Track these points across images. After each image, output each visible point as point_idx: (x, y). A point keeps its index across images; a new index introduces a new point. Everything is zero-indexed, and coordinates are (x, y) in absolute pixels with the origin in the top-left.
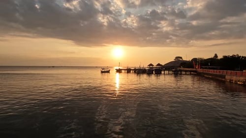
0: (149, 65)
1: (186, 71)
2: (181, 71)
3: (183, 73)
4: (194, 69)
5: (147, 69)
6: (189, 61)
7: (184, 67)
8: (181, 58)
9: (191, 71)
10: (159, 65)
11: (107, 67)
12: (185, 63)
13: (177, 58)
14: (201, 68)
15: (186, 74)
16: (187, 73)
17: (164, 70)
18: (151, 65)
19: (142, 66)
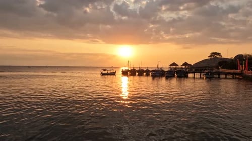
0: (171, 65)
1: (227, 74)
2: (219, 73)
3: (223, 76)
4: (239, 71)
5: (166, 70)
6: (231, 60)
7: (223, 68)
8: (219, 54)
9: (233, 74)
10: (186, 64)
11: (112, 67)
12: (226, 62)
13: (213, 54)
14: (249, 70)
15: (226, 78)
16: (228, 77)
17: (194, 73)
18: (174, 64)
19: (160, 67)
